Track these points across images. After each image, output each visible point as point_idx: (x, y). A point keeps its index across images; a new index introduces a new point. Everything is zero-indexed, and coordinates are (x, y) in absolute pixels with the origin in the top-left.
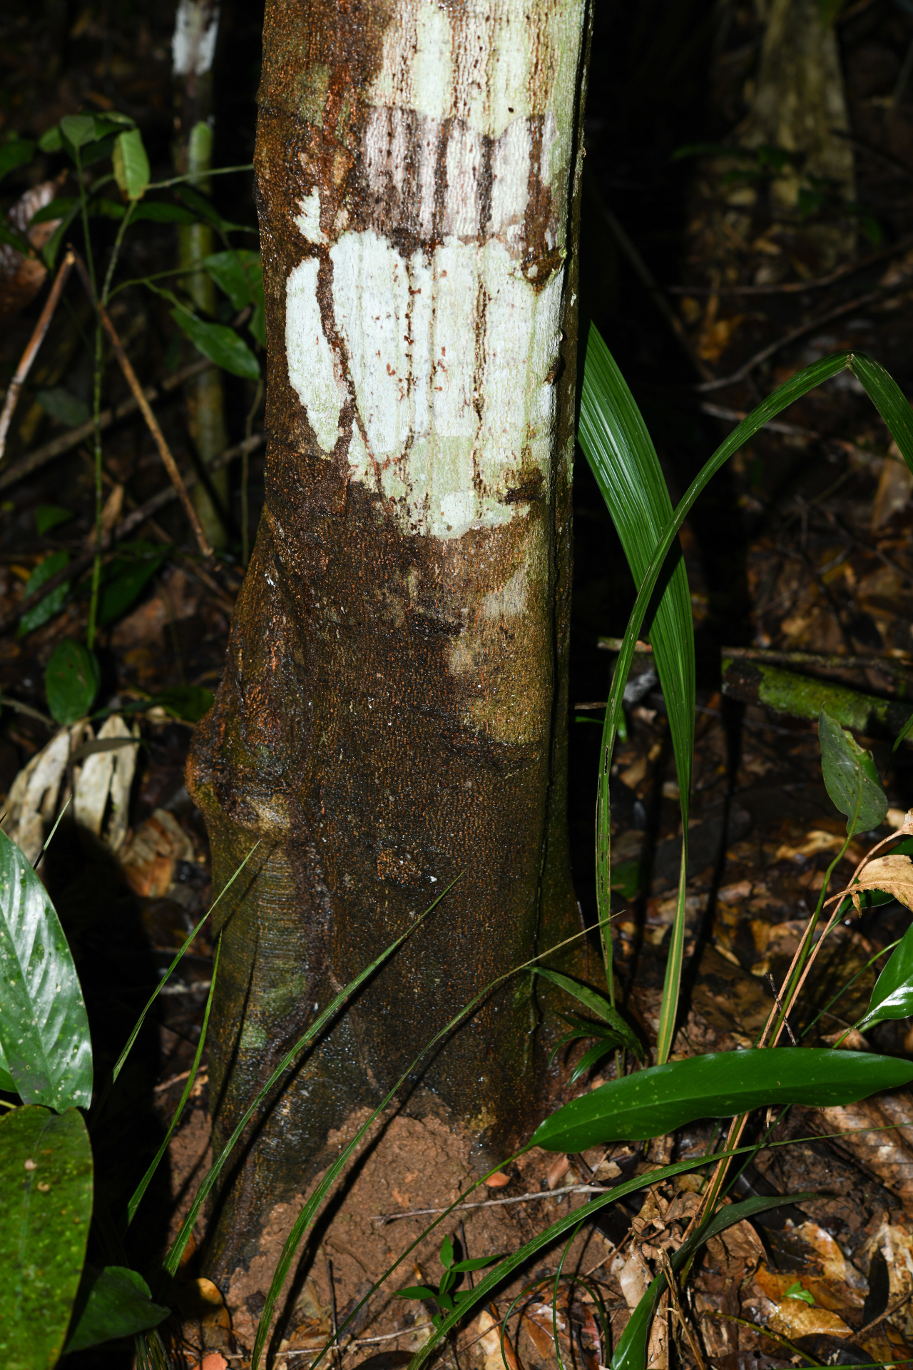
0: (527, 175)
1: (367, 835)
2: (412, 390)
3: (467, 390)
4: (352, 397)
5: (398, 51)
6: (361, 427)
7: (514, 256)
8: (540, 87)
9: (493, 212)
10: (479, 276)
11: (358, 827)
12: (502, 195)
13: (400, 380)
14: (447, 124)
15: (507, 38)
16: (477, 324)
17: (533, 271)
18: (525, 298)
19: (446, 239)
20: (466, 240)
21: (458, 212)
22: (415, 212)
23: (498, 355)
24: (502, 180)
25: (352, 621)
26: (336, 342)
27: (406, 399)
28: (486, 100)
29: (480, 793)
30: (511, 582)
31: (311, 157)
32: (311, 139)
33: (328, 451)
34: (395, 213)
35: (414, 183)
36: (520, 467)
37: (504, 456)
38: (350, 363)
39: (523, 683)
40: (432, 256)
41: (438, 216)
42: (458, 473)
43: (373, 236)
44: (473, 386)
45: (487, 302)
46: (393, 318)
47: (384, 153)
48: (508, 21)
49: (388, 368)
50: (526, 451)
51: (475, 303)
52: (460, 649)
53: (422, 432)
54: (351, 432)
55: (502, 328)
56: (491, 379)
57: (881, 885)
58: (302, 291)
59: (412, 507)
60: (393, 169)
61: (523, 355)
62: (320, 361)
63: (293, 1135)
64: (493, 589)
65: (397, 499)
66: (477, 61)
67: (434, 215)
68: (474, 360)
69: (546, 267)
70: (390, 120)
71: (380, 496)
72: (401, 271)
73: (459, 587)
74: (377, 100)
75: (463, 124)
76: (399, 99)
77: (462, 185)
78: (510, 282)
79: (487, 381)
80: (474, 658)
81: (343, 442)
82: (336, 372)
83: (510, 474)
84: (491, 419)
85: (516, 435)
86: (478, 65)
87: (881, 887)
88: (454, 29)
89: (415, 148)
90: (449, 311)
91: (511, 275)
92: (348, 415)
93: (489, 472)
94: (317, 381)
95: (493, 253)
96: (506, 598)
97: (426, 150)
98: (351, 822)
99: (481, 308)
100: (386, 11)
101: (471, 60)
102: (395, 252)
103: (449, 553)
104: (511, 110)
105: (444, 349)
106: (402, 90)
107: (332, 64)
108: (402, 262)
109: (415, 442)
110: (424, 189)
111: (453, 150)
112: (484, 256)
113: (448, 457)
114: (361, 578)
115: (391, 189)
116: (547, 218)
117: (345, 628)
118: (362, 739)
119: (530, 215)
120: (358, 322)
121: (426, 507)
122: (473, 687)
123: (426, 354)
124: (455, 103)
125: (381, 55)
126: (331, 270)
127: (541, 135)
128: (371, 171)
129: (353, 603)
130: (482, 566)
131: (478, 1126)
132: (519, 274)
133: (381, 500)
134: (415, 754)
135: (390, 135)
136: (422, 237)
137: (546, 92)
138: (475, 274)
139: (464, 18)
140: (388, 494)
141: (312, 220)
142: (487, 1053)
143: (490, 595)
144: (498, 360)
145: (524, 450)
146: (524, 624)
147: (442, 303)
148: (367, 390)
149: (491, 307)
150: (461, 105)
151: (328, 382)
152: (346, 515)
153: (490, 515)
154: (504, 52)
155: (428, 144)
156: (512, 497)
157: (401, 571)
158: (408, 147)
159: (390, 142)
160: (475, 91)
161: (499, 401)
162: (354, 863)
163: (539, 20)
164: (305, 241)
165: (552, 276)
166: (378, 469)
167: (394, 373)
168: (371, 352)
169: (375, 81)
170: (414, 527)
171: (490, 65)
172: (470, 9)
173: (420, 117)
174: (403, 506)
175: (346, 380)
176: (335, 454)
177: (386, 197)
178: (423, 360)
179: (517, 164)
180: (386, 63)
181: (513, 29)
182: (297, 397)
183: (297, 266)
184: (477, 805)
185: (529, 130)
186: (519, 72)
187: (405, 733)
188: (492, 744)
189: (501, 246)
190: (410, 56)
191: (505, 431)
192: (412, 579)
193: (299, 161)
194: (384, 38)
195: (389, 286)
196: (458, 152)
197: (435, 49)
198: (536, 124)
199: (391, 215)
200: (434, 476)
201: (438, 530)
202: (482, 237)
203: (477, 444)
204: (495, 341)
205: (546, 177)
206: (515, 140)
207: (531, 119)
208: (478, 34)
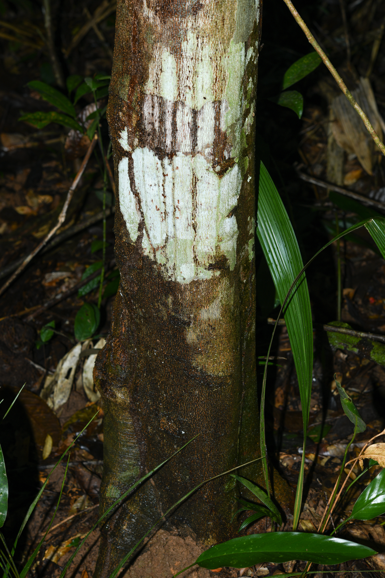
0: (214, 126)
1: (156, 410)
2: (166, 218)
3: (189, 219)
4: (143, 218)
5: (155, 71)
6: (147, 232)
7: (208, 162)
8: (218, 88)
9: (198, 142)
10: (193, 170)
11: (152, 406)
12: (202, 135)
13: (162, 213)
14: (176, 104)
15: (202, 67)
16: (193, 191)
17: (218, 168)
18: (214, 180)
19: (177, 153)
20: (186, 154)
21: (182, 142)
22: (164, 141)
23: (203, 204)
24: (202, 128)
25: (147, 316)
26: (136, 194)
27: (164, 220)
28: (193, 94)
29: (202, 396)
30: (213, 305)
31: (124, 114)
32: (124, 106)
33: (134, 241)
34: (156, 141)
35: (163, 128)
36: (215, 254)
37: (207, 249)
38: (142, 204)
39: (220, 349)
40: (172, 160)
41: (174, 143)
42: (187, 255)
43: (148, 150)
44: (192, 218)
45: (197, 181)
46: (157, 186)
47: (151, 115)
48: (202, 60)
49: (156, 207)
50: (217, 247)
51: (191, 182)
52: (190, 332)
53: (172, 236)
54: (143, 234)
55: (204, 193)
56: (200, 215)
57: (373, 456)
58: (123, 171)
59: (169, 268)
60: (154, 122)
61: (215, 205)
62: (131, 202)
63: (128, 538)
64: (204, 307)
65: (162, 264)
66: (188, 77)
67: (172, 143)
68: (192, 206)
69: (225, 167)
70: (152, 100)
71: (155, 262)
72: (159, 165)
73: (189, 305)
74: (147, 92)
75: (183, 104)
76: (156, 92)
77: (184, 130)
78: (207, 173)
79: (198, 216)
80: (198, 337)
81: (140, 238)
82: (136, 207)
83: (210, 257)
84: (200, 232)
85: (212, 240)
86: (189, 79)
87: (372, 458)
88: (177, 63)
89: (163, 113)
90: (180, 184)
91: (207, 170)
92: (142, 226)
93: (200, 256)
94: (130, 210)
95: (199, 160)
96: (211, 311)
97: (167, 114)
98: (149, 403)
99: (194, 184)
100: (150, 54)
101: (185, 76)
102: (156, 158)
103: (185, 290)
104: (205, 98)
105: (178, 201)
106: (157, 88)
107: (131, 74)
108: (159, 162)
109: (169, 240)
110: (167, 131)
111: (179, 115)
112: (194, 161)
113: (182, 248)
114: (149, 297)
115: (154, 130)
116: (224, 145)
117: (145, 318)
118: (153, 368)
119: (216, 143)
120: (144, 187)
121: (174, 269)
122: (197, 350)
123: (171, 202)
124: (179, 94)
125: (149, 72)
126: (133, 163)
127: (220, 109)
128: (146, 122)
129: (147, 308)
130: (199, 297)
131: (208, 544)
132: (211, 169)
133: (156, 264)
134: (173, 376)
135: (153, 107)
136: (167, 152)
137: (222, 90)
138: (191, 169)
139: (181, 58)
140: (159, 262)
141: (125, 141)
142: (211, 511)
143: (203, 309)
144: (203, 207)
145: (216, 247)
146: (220, 324)
147: (177, 180)
148: (149, 216)
149: (199, 184)
150: (182, 96)
151: (134, 211)
152: (142, 270)
153: (202, 274)
154: (201, 73)
155: (168, 112)
156: (211, 267)
157: (165, 296)
158: (160, 112)
159: (153, 110)
160: (188, 90)
161: (204, 225)
162: (152, 422)
163: (217, 60)
164: (123, 149)
165: (228, 171)
166: (154, 251)
167: (159, 209)
168: (149, 200)
169: (146, 83)
170: (170, 277)
171: (194, 79)
172: (184, 54)
173: (165, 100)
174: (165, 268)
175: (140, 211)
176: (136, 243)
177: (152, 134)
178: (170, 205)
179: (208, 121)
180: (150, 76)
181: (204, 64)
182: (122, 216)
183: (121, 160)
184: (201, 401)
185: (214, 107)
186: (208, 82)
187: (169, 367)
188: (207, 375)
189: (203, 157)
190: (159, 74)
191: (207, 238)
192: (170, 300)
193: (119, 115)
194: (149, 65)
195: (155, 172)
196: (181, 116)
197: (169, 71)
198: (217, 104)
199: (155, 141)
200: (177, 256)
201: (179, 280)
202: (193, 153)
203: (194, 243)
204: (201, 198)
205: (223, 128)
206: (207, 111)
207: (214, 102)
208: (188, 65)
